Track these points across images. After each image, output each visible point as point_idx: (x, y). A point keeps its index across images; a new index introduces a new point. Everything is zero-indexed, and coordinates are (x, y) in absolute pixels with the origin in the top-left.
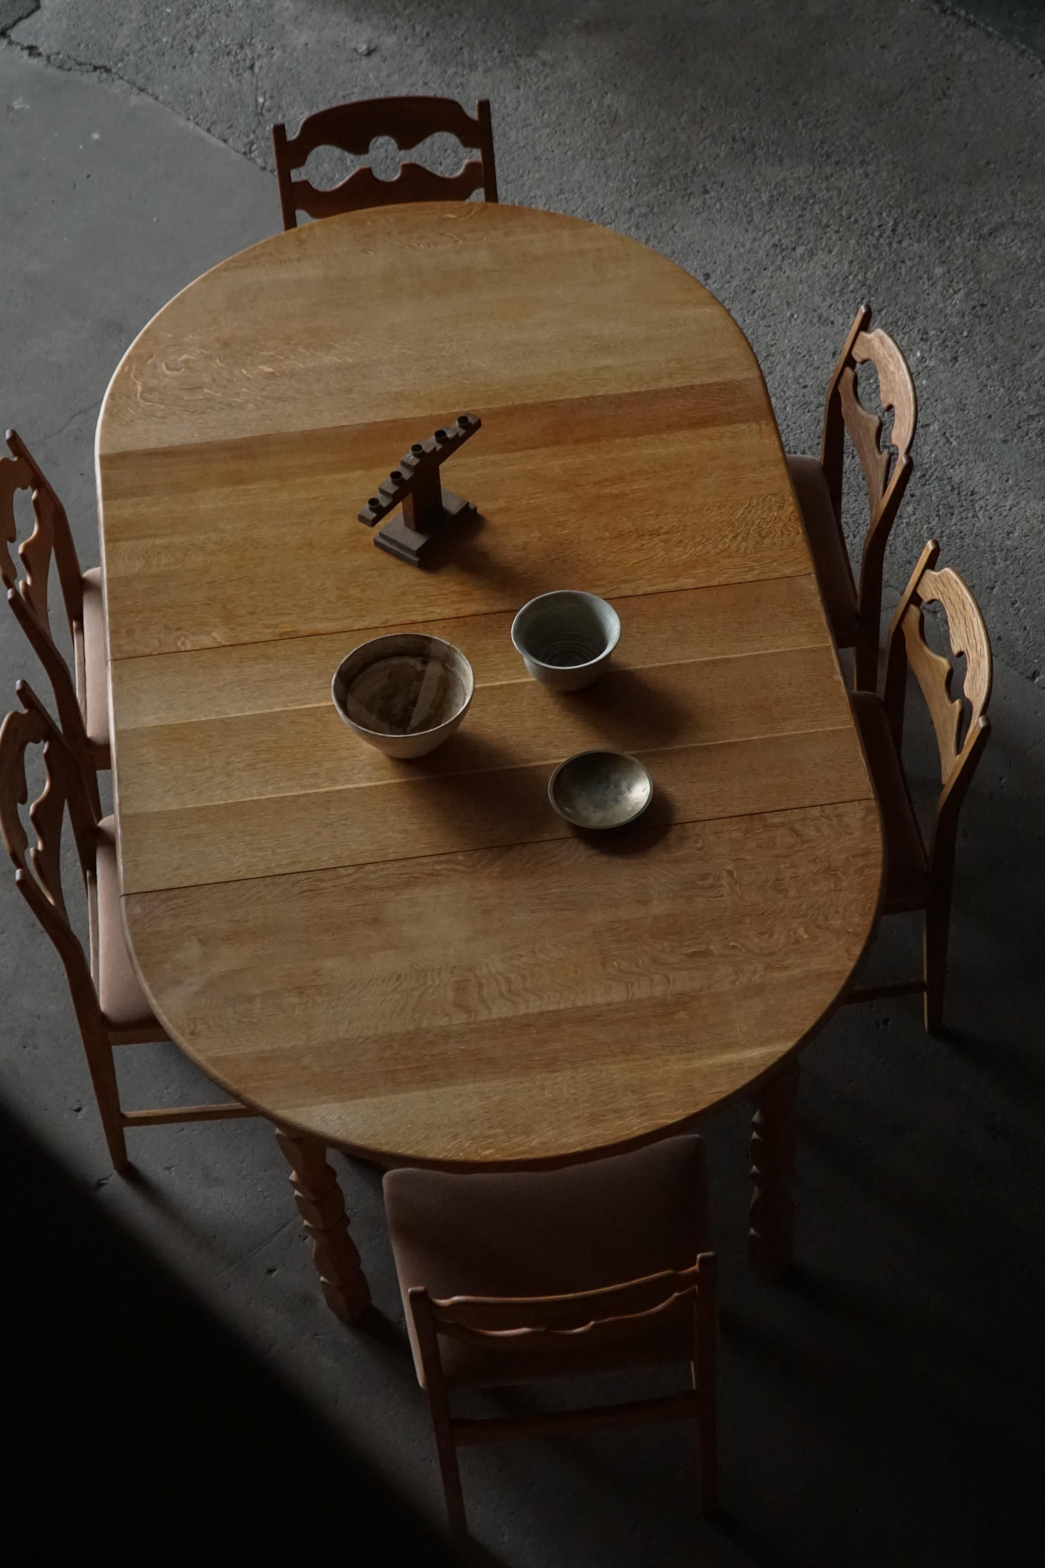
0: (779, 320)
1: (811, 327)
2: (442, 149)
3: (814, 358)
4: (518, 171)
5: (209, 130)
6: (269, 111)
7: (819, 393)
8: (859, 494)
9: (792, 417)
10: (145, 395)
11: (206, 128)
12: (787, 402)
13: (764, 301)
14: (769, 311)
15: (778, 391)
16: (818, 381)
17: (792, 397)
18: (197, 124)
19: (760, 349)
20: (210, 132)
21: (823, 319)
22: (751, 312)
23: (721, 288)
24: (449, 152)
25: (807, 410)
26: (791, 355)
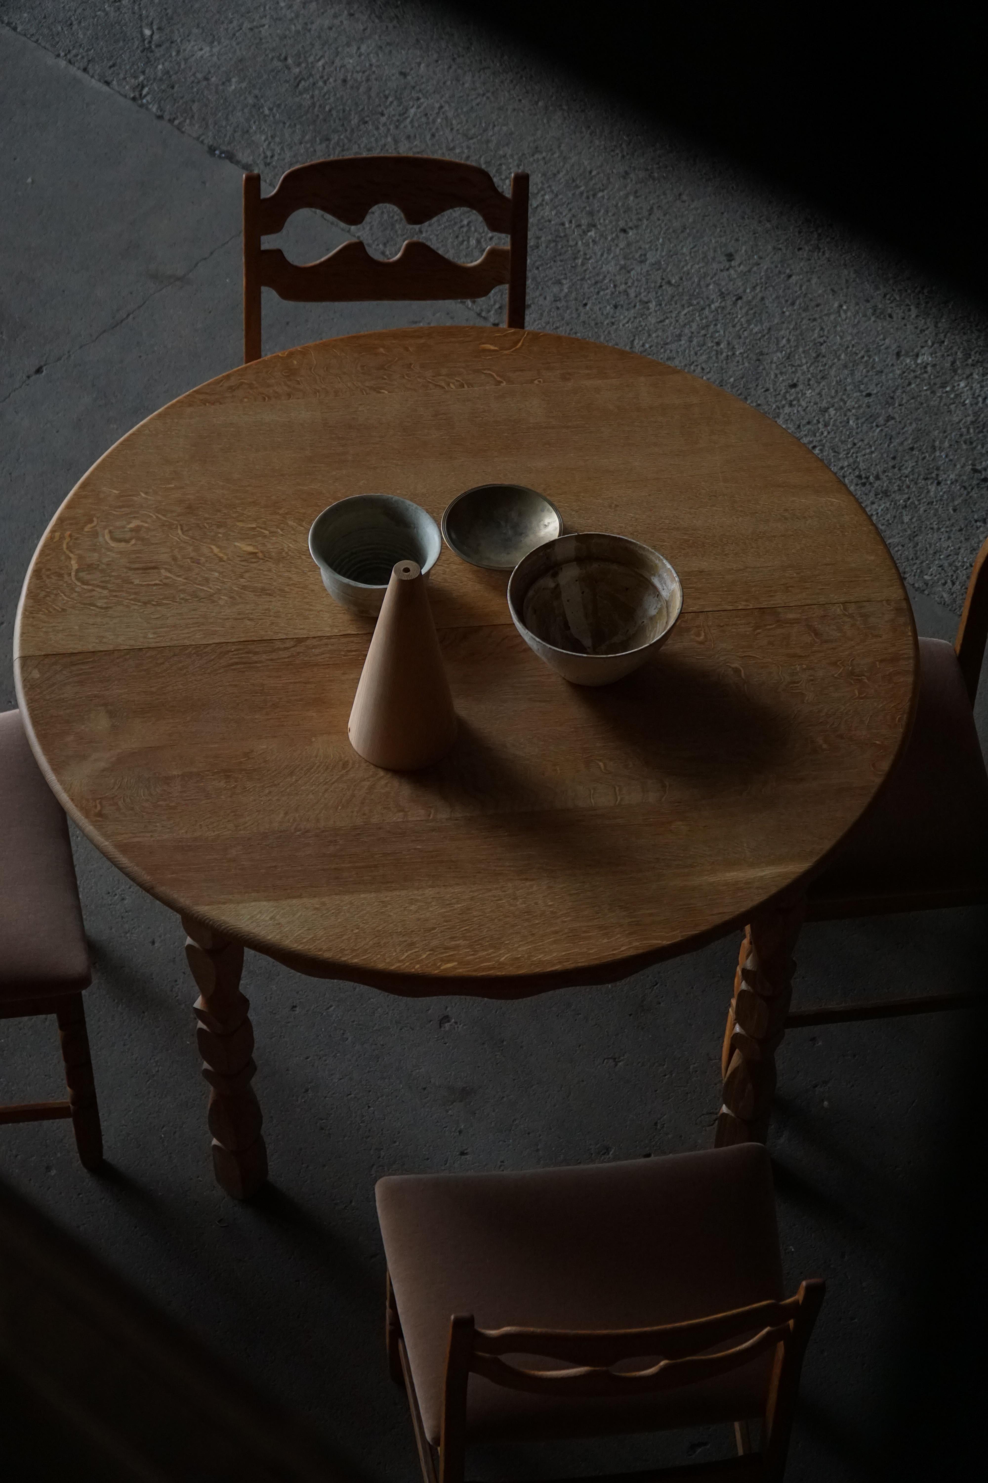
0: (826, 312)
1: (865, 322)
2: (381, 95)
3: (874, 360)
4: (480, 124)
5: (85, 70)
6: (159, 46)
7: (887, 403)
8: (951, 530)
9: (857, 433)
10: (81, 574)
11: (82, 67)
12: (849, 414)
13: (804, 288)
14: (811, 300)
15: (836, 400)
16: (884, 388)
17: (854, 408)
18: (70, 62)
19: (808, 347)
20: (88, 73)
21: (878, 311)
22: (789, 303)
23: (749, 271)
24: (390, 99)
25: (874, 424)
26: (846, 355)
